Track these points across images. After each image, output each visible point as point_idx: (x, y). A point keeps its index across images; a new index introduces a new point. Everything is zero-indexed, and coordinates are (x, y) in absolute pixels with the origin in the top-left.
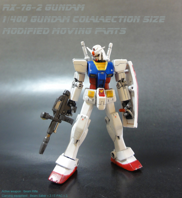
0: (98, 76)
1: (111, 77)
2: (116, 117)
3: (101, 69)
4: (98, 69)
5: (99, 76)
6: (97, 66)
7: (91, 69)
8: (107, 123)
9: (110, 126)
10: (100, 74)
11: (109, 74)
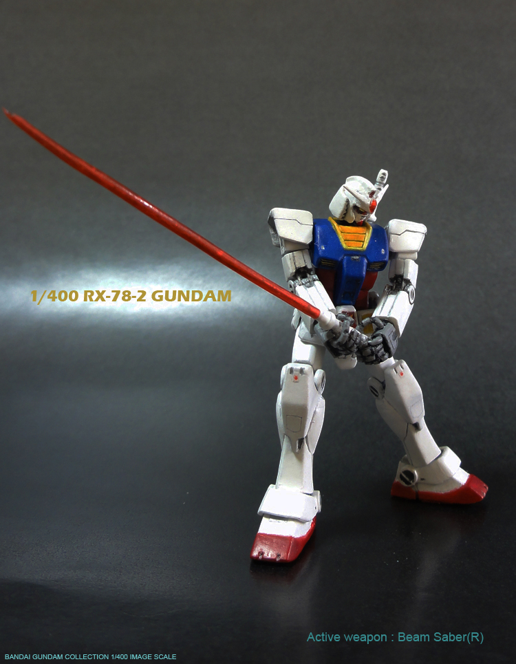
0: (342, 265)
1: (377, 271)
2: (402, 374)
3: (354, 246)
4: (344, 246)
5: (345, 266)
6: (341, 237)
7: (324, 242)
8: (377, 396)
9: (388, 402)
10: (349, 261)
11: (375, 262)
